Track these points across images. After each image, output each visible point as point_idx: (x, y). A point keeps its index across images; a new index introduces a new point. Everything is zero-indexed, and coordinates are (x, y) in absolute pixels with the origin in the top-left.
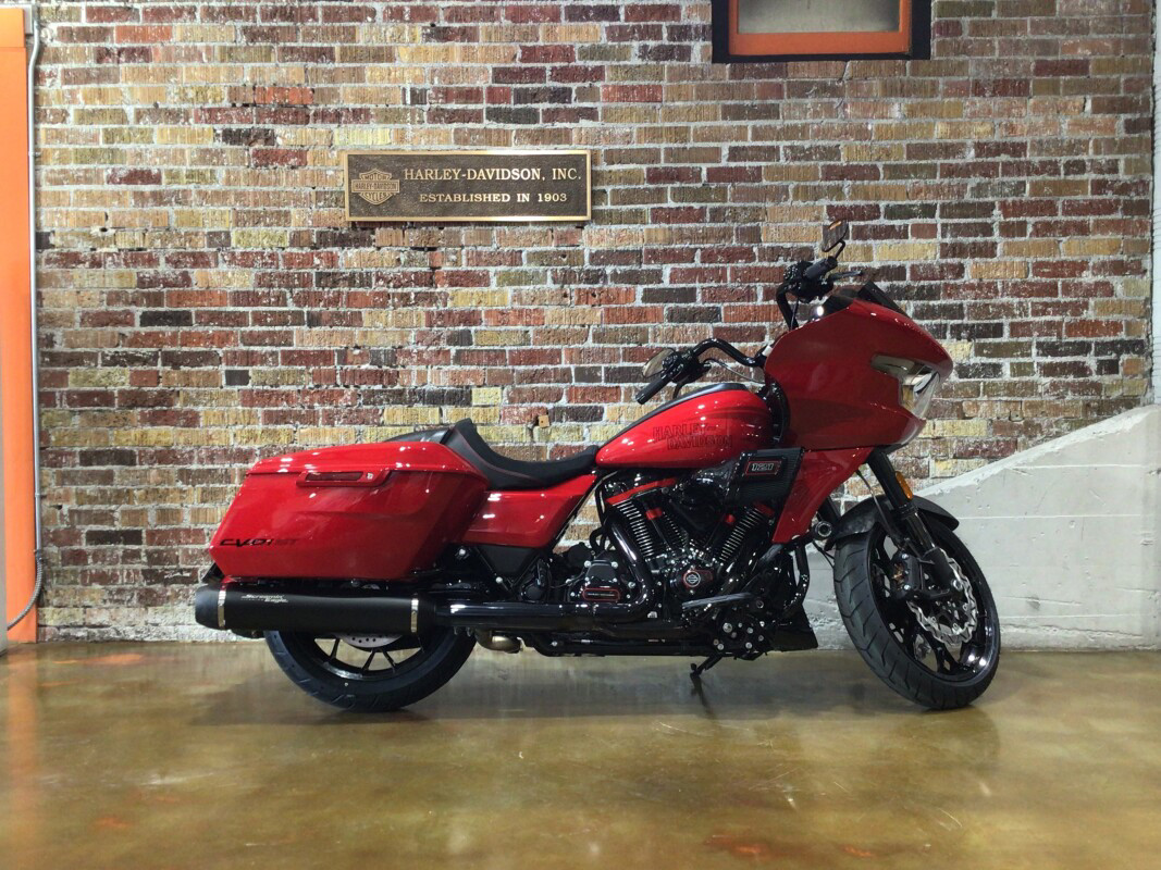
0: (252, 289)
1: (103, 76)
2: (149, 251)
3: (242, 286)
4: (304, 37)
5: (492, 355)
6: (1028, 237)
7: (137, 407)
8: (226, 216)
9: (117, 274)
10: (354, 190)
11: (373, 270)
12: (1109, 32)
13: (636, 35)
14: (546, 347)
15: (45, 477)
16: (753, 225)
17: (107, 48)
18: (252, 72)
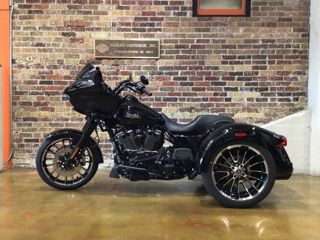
0: (69, 75)
1: (30, 18)
2: (42, 64)
3: (66, 74)
4: (84, 8)
6: (275, 65)
7: (38, 106)
8: (62, 56)
9: (33, 71)
10: (97, 49)
11: (102, 70)
12: (298, 10)
13: (172, 9)
15: (14, 124)
16: (203, 60)
17: (31, 10)
18: (70, 17)
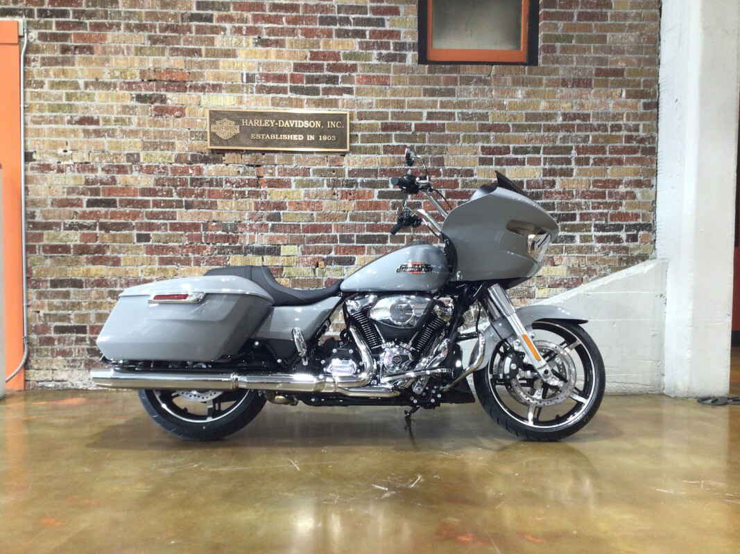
0: (152, 187)
1: (65, 62)
2: (92, 164)
3: (146, 185)
4: (184, 42)
5: (292, 227)
6: (590, 166)
7: (85, 254)
8: (138, 145)
9: (73, 177)
10: (213, 131)
11: (224, 177)
12: (636, 54)
13: (376, 47)
14: (323, 223)
15: (29, 295)
16: (440, 156)
17: (68, 45)
18: (154, 61)
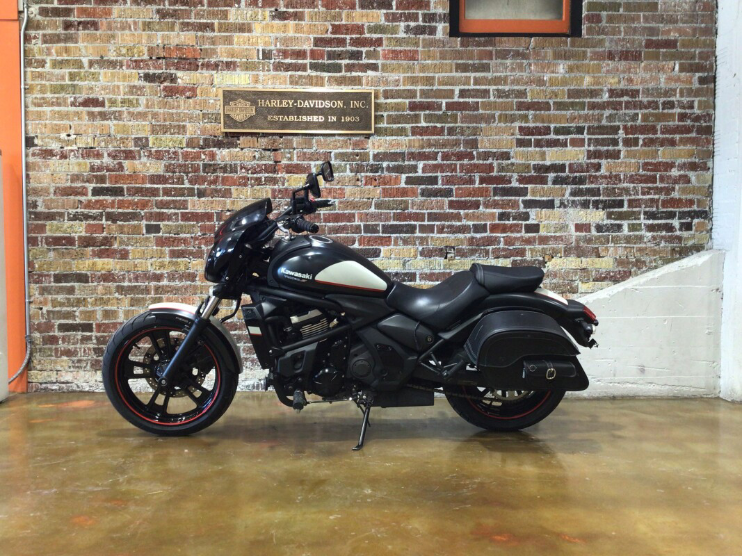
0: (162, 174)
1: (68, 39)
2: (97, 149)
3: (156, 172)
4: (195, 16)
5: (312, 216)
6: (639, 147)
7: (90, 246)
8: (146, 128)
9: (78, 163)
10: (227, 112)
11: (238, 162)
12: (690, 23)
13: (403, 19)
14: (346, 212)
16: (474, 137)
17: (70, 21)
18: (163, 37)
